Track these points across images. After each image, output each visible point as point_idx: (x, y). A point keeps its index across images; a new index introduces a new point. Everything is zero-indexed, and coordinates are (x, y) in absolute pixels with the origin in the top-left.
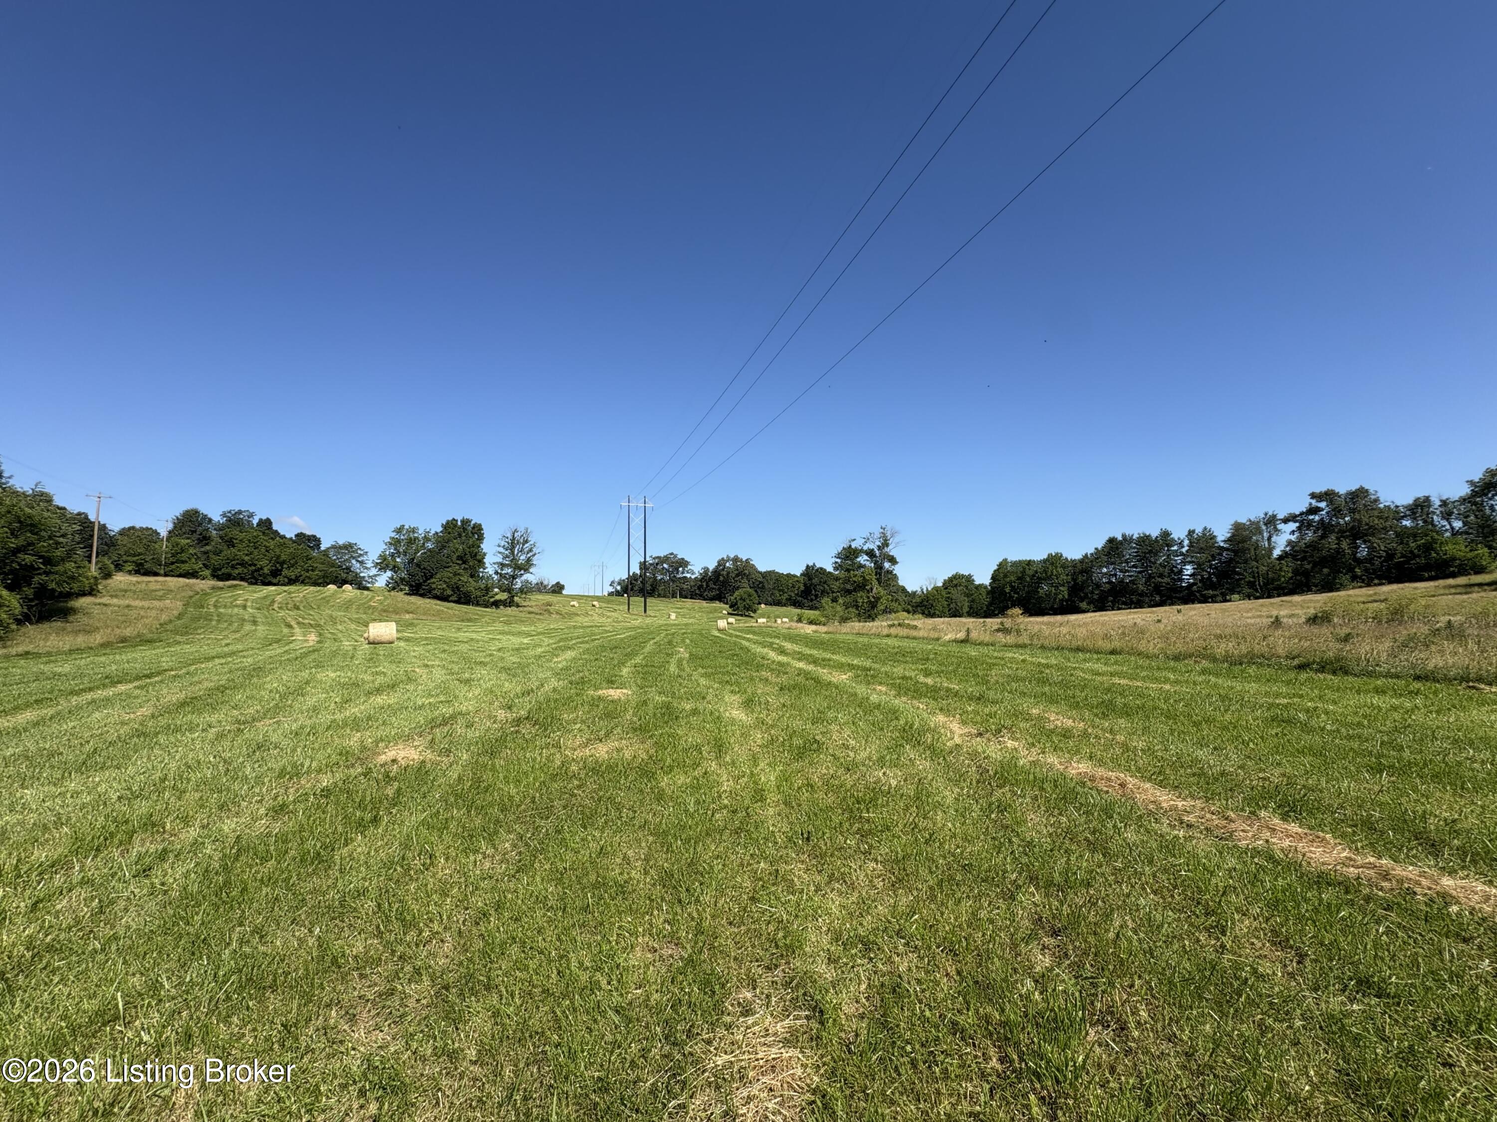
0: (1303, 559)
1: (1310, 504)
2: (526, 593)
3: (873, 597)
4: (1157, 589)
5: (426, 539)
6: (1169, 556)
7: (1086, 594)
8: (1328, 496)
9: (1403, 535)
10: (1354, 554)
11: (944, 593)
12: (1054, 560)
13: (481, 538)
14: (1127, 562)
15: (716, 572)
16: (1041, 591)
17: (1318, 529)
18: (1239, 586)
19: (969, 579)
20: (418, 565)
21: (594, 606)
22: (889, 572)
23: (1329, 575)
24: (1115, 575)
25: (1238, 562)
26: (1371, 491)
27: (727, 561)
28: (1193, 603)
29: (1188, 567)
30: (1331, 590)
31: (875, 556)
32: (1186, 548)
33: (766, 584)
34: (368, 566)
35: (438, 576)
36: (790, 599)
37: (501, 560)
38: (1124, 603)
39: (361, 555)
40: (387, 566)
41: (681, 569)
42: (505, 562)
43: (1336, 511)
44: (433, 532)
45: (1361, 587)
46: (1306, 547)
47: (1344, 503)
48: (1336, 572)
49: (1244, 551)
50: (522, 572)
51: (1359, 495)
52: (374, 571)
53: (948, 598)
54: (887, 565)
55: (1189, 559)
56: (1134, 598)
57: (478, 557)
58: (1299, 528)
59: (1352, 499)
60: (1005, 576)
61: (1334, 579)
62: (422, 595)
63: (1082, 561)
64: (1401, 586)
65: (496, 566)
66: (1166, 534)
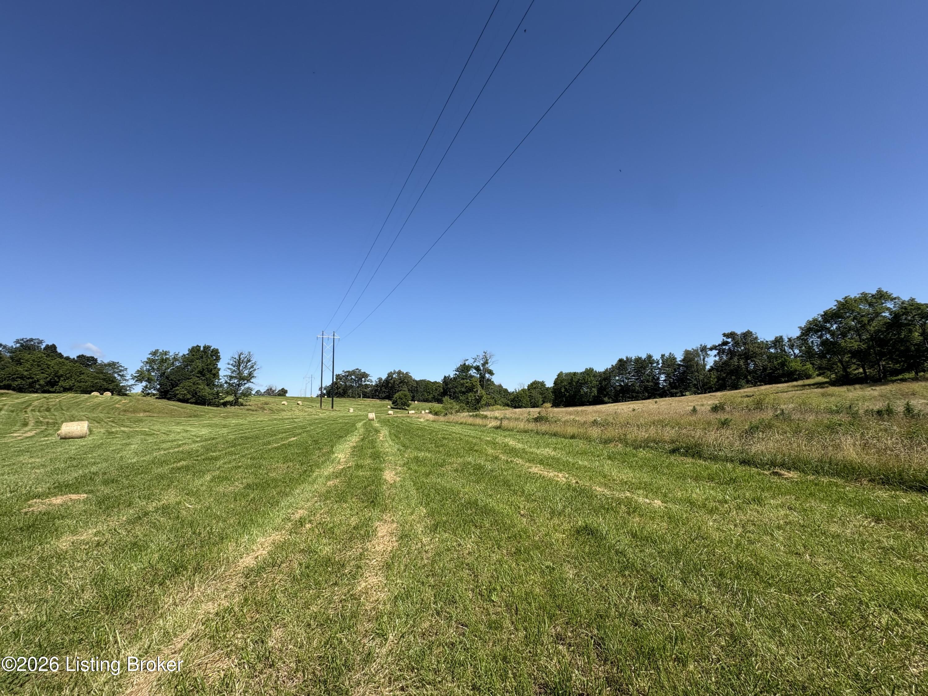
0: (722, 370)
1: (723, 340)
2: (247, 396)
3: (478, 396)
4: (646, 389)
5: (175, 359)
6: (652, 369)
7: (607, 393)
8: (732, 335)
9: (771, 357)
10: (747, 368)
11: (527, 393)
12: (589, 372)
13: (218, 359)
14: (629, 373)
15: (387, 381)
16: (582, 391)
17: (728, 354)
18: (689, 386)
19: (543, 384)
20: (167, 378)
21: (298, 404)
22: (489, 380)
23: (735, 380)
24: (623, 381)
25: (688, 373)
26: (753, 333)
27: (394, 374)
28: (666, 397)
29: (662, 376)
30: (736, 389)
31: (480, 370)
32: (661, 365)
33: (419, 388)
34: (127, 378)
35: (181, 385)
36: (434, 398)
37: (230, 374)
38: (629, 398)
39: (121, 371)
40: (143, 378)
41: (363, 379)
42: (233, 375)
43: (736, 344)
44: (181, 354)
45: (751, 387)
46: (723, 364)
47: (740, 340)
48: (738, 378)
49: (692, 366)
50: (246, 382)
51: (747, 335)
52: (132, 382)
53: (530, 395)
54: (487, 376)
55: (663, 371)
56: (634, 394)
57: (213, 372)
58: (718, 353)
59: (744, 337)
60: (562, 382)
61: (738, 382)
62: (169, 399)
63: (605, 373)
64: (771, 386)
65: (226, 378)
66: (650, 357)
